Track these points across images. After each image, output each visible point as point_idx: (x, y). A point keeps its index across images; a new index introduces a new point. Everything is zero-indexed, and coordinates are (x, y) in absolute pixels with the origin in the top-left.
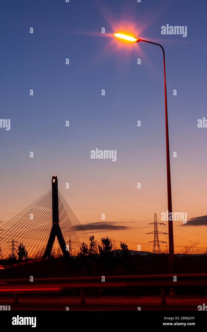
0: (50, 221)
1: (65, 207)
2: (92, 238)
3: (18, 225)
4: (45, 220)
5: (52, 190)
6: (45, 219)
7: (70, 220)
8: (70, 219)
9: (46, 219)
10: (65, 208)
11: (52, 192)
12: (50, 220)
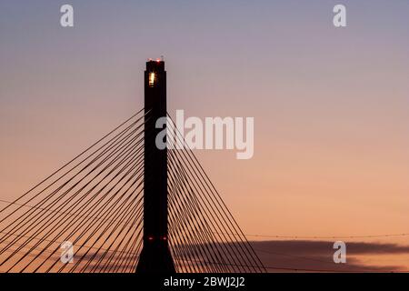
0: (133, 229)
1: (193, 180)
3: (12, 244)
4: (114, 226)
5: (143, 114)
6: (116, 223)
7: (211, 226)
8: (209, 223)
9: (120, 222)
10: (194, 182)
11: (143, 121)
12: (135, 226)
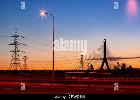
2: (118, 63)
